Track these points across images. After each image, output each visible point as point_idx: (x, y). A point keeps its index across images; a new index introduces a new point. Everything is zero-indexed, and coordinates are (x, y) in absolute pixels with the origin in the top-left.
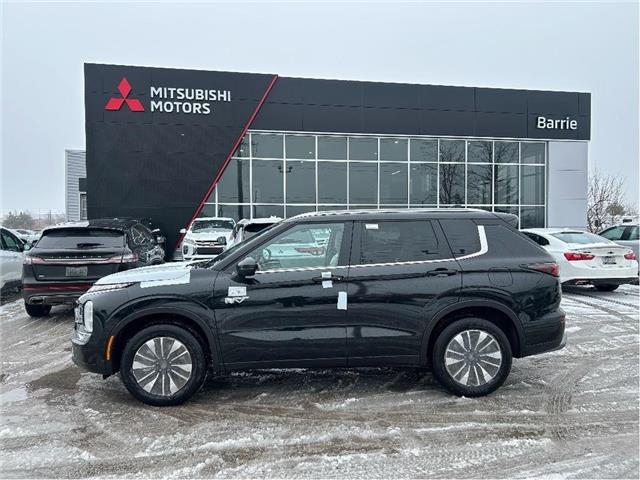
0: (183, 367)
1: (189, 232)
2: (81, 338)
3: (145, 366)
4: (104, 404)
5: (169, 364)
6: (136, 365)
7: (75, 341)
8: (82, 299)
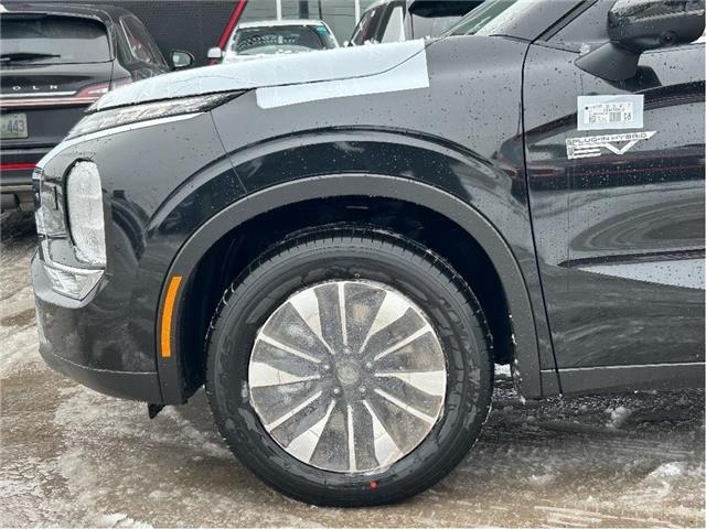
0: (413, 379)
1: (229, 54)
2: (67, 285)
3: (288, 378)
4: (156, 495)
5: (365, 373)
6: (260, 374)
7: (47, 296)
8: (50, 163)
